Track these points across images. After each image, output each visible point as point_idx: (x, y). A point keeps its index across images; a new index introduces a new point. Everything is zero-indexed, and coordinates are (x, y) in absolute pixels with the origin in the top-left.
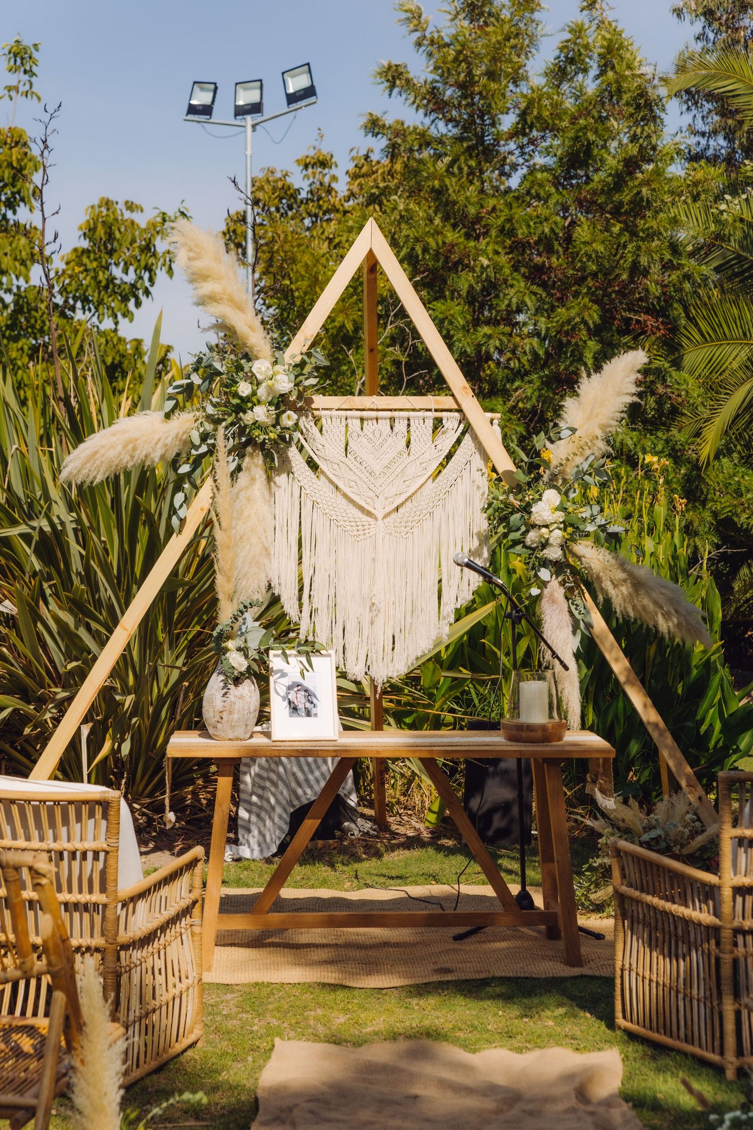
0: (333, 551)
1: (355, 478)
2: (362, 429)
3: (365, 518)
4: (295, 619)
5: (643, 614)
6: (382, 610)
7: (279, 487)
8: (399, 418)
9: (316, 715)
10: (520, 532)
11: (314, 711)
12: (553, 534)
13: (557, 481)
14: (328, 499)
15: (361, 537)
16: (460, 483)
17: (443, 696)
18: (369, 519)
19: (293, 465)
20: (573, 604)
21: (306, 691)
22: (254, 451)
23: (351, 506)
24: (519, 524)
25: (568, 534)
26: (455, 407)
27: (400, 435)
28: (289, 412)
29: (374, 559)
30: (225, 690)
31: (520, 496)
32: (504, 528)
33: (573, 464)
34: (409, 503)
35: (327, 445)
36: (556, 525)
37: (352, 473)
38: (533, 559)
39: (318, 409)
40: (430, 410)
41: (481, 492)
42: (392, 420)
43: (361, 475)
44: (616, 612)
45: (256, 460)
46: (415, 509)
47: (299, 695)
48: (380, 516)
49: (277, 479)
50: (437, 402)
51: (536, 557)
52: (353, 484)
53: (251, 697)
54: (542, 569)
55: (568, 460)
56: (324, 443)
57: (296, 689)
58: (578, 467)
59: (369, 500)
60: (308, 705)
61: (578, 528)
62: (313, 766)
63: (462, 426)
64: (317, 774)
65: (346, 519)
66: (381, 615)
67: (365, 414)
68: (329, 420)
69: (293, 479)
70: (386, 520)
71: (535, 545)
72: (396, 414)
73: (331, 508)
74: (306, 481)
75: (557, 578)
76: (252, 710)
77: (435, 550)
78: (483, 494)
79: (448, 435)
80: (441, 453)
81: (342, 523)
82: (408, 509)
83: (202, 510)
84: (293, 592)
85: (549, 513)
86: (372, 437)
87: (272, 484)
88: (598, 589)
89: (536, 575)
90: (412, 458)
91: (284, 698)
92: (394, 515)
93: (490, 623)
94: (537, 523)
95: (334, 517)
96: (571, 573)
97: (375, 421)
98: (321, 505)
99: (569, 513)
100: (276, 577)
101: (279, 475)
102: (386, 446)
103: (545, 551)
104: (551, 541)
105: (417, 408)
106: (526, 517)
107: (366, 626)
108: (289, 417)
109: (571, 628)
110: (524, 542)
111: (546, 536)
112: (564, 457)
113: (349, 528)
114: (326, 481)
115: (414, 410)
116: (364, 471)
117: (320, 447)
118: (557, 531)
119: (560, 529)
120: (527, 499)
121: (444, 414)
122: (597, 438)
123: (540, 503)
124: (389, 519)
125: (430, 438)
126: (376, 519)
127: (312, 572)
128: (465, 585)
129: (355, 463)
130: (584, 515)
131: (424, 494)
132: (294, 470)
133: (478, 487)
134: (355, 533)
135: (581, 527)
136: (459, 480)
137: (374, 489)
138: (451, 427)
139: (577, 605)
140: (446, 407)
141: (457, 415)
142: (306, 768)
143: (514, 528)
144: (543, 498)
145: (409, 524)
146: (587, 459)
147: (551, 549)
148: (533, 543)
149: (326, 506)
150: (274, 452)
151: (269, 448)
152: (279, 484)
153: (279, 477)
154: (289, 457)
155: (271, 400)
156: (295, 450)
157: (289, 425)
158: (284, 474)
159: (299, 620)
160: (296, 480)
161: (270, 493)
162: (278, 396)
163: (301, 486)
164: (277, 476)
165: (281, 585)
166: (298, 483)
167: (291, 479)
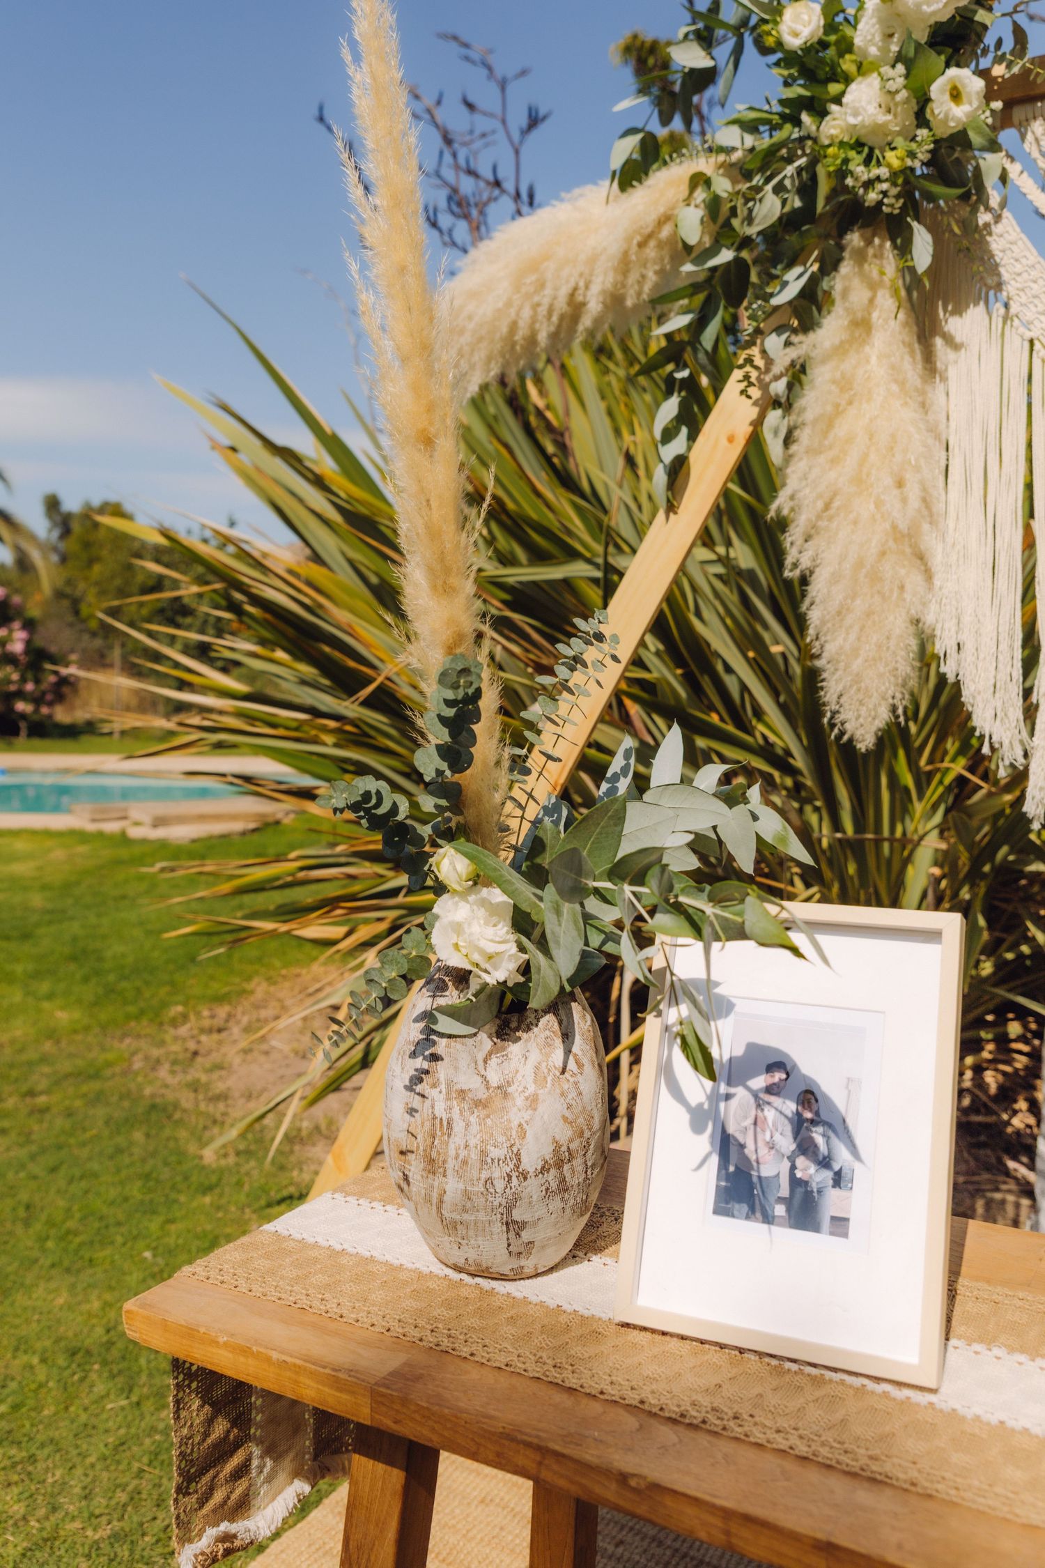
4: (1012, 753)
7: (958, 347)
9: (840, 1225)
11: (833, 1202)
21: (808, 1097)
22: (869, 242)
28: (953, 72)
30: (420, 1063)
45: (872, 269)
47: (770, 1114)
49: (956, 325)
53: (533, 1101)
57: (759, 1082)
60: (806, 1168)
69: (1007, 318)
76: (530, 1162)
83: (731, 439)
84: (1005, 670)
87: (939, 342)
91: (698, 1119)
101: (958, 311)
108: (956, 95)
150: (915, 225)
151: (896, 212)
152: (958, 340)
153: (961, 315)
154: (992, 256)
155: (899, 52)
156: (1009, 229)
157: (958, 121)
158: (976, 304)
159: (1026, 755)
160: (1016, 322)
161: (928, 366)
162: (922, 36)
163: (1031, 342)
164: (953, 313)
165: (964, 649)
166: (1022, 330)
167: (998, 322)
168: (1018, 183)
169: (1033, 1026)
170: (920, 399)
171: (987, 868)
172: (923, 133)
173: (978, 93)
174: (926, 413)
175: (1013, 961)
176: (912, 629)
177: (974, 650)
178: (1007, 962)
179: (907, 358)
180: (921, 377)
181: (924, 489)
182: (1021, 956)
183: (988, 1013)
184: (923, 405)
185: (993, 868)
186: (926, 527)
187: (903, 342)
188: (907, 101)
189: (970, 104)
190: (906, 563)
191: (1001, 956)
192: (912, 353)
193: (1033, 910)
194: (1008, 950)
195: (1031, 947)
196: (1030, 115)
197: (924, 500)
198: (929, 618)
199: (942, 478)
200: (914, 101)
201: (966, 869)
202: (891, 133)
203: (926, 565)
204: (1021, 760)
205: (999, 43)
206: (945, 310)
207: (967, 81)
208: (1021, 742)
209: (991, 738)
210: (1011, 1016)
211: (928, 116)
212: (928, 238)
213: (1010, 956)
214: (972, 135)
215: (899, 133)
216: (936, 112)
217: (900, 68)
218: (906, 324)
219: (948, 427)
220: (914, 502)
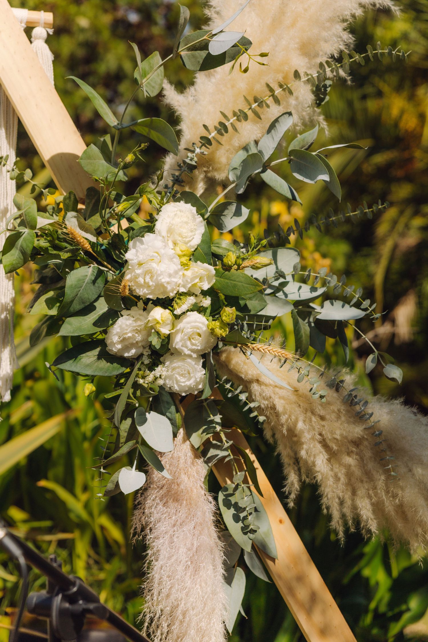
5: (400, 525)
10: (93, 316)
12: (182, 324)
13: (192, 182)
20: (228, 504)
24: (91, 293)
25: (224, 325)
31: (96, 221)
32: (50, 303)
33: (237, 142)
36: (191, 300)
38: (128, 390)
44: (329, 518)
51: (136, 386)
54: (152, 417)
55: (222, 128)
58: (246, 148)
61: (244, 309)
71: (132, 353)
75: (188, 435)
85: (174, 266)
88: (286, 460)
89: (133, 433)
93: (58, 448)
94: (141, 292)
96: (224, 424)
99: (227, 268)
103: (159, 370)
104: (177, 342)
106: (111, 276)
109: (221, 570)
110: (102, 343)
111: (165, 331)
112: (212, 122)
118: (195, 316)
119: (201, 310)
120: (114, 229)
122: (297, 75)
123: (148, 237)
130: (260, 275)
135: (252, 304)
139: (239, 509)
143: (76, 306)
144: (159, 226)
146: (273, 126)
147: (177, 363)
148: (127, 348)
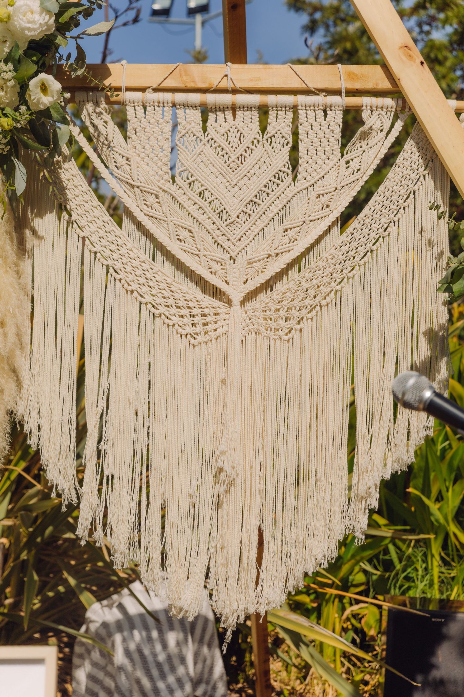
0: (144, 368)
1: (189, 222)
2: (205, 129)
3: (208, 300)
4: (70, 496)
6: (238, 481)
7: (40, 238)
8: (277, 107)
14: (135, 263)
15: (200, 338)
16: (394, 235)
17: (353, 556)
18: (216, 303)
19: (70, 196)
23: (181, 277)
26: (386, 85)
27: (278, 140)
28: (43, 76)
29: (223, 382)
34: (294, 274)
35: (135, 159)
37: (183, 213)
39: (119, 89)
40: (337, 92)
41: (435, 251)
42: (264, 110)
43: (201, 218)
46: (305, 285)
48: (236, 296)
49: (39, 224)
50: (351, 76)
52: (184, 234)
56: (130, 153)
59: (216, 267)
62: (166, 668)
63: (399, 125)
64: (171, 679)
65: (171, 302)
66: (237, 492)
67: (211, 98)
68: (140, 110)
69: (70, 223)
70: (249, 306)
72: (271, 99)
73: (142, 280)
74: (93, 227)
77: (343, 364)
78: (440, 256)
79: (372, 142)
80: (357, 176)
81: (162, 309)
82: (291, 284)
84: (66, 444)
86: (224, 144)
90: (301, 184)
92: (263, 297)
95: (148, 298)
97: (229, 114)
98: (122, 275)
100: (34, 413)
101: (40, 215)
102: (250, 160)
105: (312, 85)
107: (207, 511)
108: (44, 88)
113: (176, 319)
114: (134, 228)
115: (307, 92)
116: (208, 209)
117: (121, 161)
121: (366, 101)
124: (255, 304)
125: (337, 148)
126: (229, 302)
127: (102, 404)
128: (400, 438)
129: (190, 193)
131: (324, 255)
132: (71, 205)
133: (431, 243)
134: (189, 330)
136: (393, 229)
137: (226, 244)
138: (378, 125)
140: (369, 85)
141: (388, 102)
142: (155, 672)
145: (295, 313)
149: (131, 277)
150: (15, 161)
151: (5, 153)
152: (40, 233)
153: (42, 218)
154: (62, 182)
155: (10, 53)
156: (72, 167)
157: (45, 105)
158: (51, 212)
159: (78, 498)
160: (75, 225)
161: (21, 247)
162: (24, 46)
163: (84, 238)
164: (36, 216)
165: (42, 429)
166: (78, 230)
167: (64, 224)
168: (78, 139)
169: (65, 639)
170: (16, 269)
171: (39, 540)
172: (23, 108)
173: (57, 91)
174: (19, 278)
175: (53, 597)
176: (7, 418)
177: (48, 431)
178: (48, 598)
179: (8, 242)
180: (17, 255)
181: (18, 327)
182: (58, 593)
183: (36, 633)
184: (17, 272)
185: (42, 540)
186: (18, 352)
187: (6, 232)
188: (13, 87)
189: (53, 97)
190: (5, 375)
191: (45, 594)
192: (11, 239)
193: (66, 560)
194: (50, 590)
195: (65, 587)
196: (85, 99)
197: (17, 335)
198: (20, 410)
199: (28, 322)
200: (18, 86)
201: (25, 540)
202: (3, 103)
203: (17, 376)
204: (75, 500)
205: (69, 56)
206: (32, 212)
207: (51, 83)
208: (76, 489)
209: (57, 487)
210: (51, 634)
211: (27, 97)
212: (24, 170)
213: (51, 594)
214: (52, 112)
215: (8, 105)
216: (32, 98)
217: (10, 66)
218: (8, 221)
219: (33, 288)
220: (12, 338)
